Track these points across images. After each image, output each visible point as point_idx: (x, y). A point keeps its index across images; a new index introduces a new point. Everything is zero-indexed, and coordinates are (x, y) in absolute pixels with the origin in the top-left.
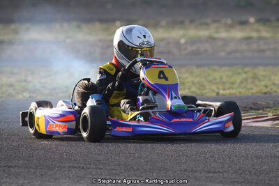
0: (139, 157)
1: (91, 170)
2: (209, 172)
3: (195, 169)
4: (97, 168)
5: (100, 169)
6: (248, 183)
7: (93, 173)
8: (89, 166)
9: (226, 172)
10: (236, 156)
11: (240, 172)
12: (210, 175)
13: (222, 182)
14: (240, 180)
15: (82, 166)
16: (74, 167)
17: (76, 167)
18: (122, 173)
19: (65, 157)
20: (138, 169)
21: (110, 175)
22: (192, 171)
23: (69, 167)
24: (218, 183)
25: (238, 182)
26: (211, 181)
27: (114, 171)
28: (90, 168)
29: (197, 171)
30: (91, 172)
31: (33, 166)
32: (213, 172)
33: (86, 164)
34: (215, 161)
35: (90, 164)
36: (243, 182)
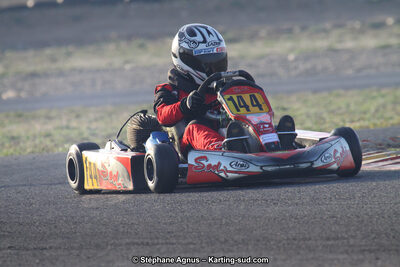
0: (227, 224)
1: (158, 247)
2: (328, 239)
3: (307, 236)
4: (167, 243)
5: (173, 244)
6: (384, 251)
7: (162, 251)
8: (156, 241)
9: (352, 237)
10: (367, 214)
11: (373, 236)
12: (330, 243)
13: (347, 252)
14: (373, 248)
15: (146, 241)
16: (134, 244)
17: (137, 244)
18: (203, 248)
19: (122, 230)
20: (226, 241)
21: (186, 252)
22: (305, 239)
23: (127, 244)
24: (342, 253)
25: (370, 251)
26: (331, 252)
27: (192, 246)
28: (158, 244)
29: (310, 239)
30: (159, 250)
31: (76, 245)
32: (334, 239)
33: (151, 239)
34: (336, 222)
35: (157, 238)
36: (378, 250)
